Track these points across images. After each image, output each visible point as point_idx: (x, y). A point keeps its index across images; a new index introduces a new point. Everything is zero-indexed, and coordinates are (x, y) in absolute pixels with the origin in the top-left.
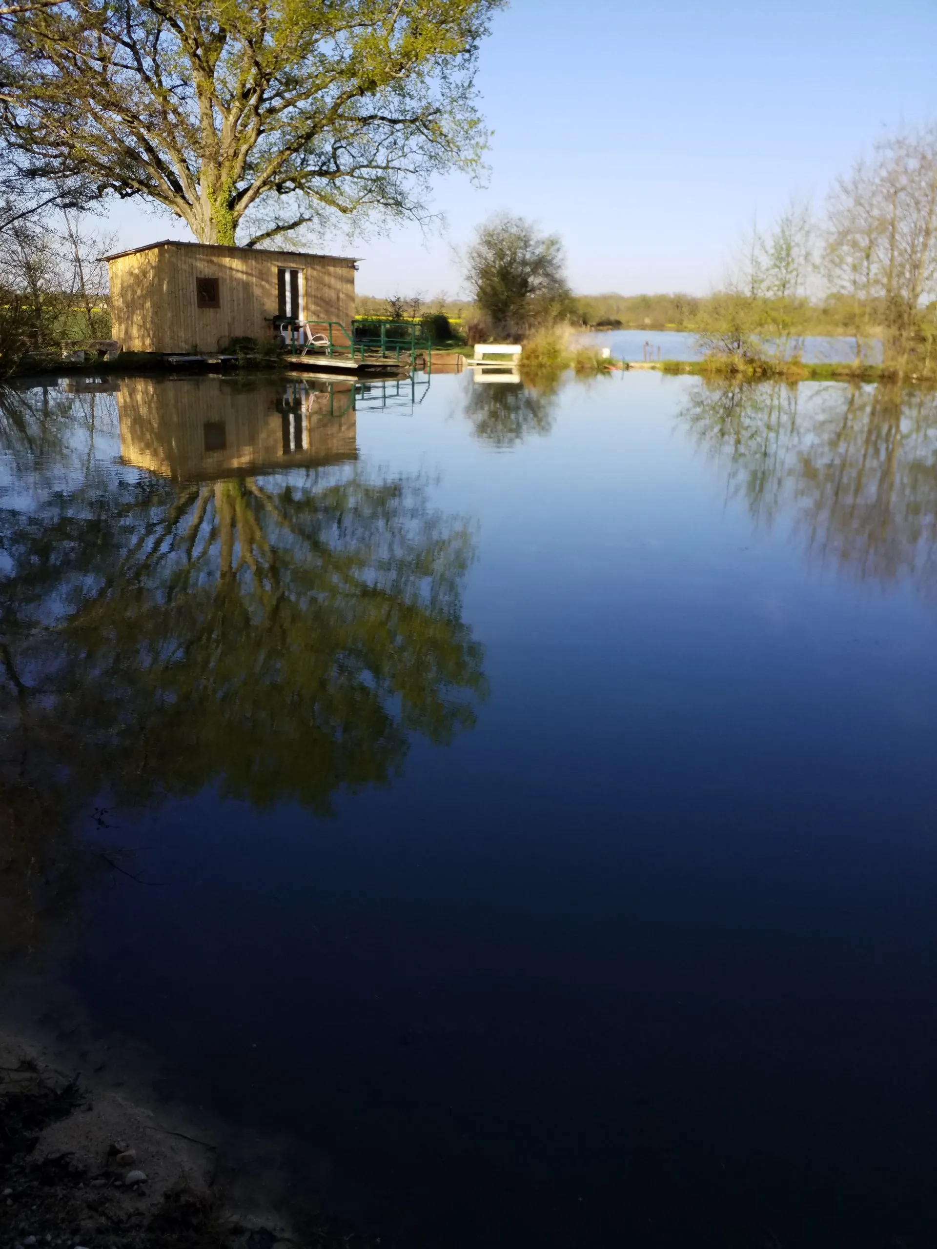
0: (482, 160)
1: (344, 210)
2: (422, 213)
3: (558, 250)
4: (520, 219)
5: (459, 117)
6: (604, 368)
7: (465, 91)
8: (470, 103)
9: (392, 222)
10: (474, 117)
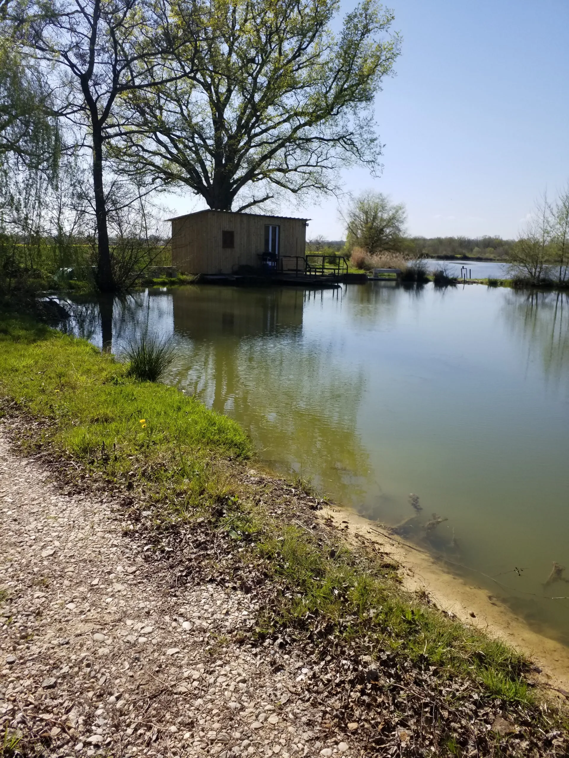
0: (377, 161)
1: (294, 191)
2: (338, 192)
3: (403, 213)
4: (381, 194)
5: (365, 137)
6: (453, 282)
7: (368, 122)
8: (372, 129)
9: (322, 197)
10: (374, 137)
